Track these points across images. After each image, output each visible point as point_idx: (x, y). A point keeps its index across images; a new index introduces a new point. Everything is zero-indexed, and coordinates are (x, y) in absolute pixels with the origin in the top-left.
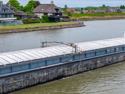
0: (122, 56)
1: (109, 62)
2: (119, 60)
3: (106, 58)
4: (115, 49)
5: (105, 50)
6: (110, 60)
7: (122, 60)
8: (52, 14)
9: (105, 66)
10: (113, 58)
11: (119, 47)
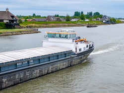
0: (38, 71)
1: (21, 79)
2: (34, 75)
3: (15, 75)
4: (28, 62)
5: (14, 64)
6: (21, 77)
7: (38, 75)
8: (8, 21)
9: (15, 85)
10: (25, 74)
11: (34, 59)
